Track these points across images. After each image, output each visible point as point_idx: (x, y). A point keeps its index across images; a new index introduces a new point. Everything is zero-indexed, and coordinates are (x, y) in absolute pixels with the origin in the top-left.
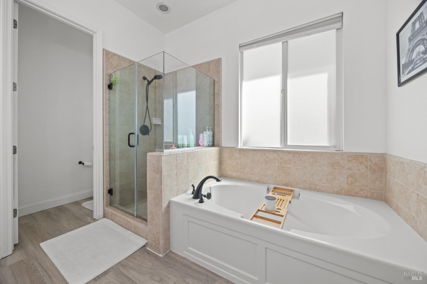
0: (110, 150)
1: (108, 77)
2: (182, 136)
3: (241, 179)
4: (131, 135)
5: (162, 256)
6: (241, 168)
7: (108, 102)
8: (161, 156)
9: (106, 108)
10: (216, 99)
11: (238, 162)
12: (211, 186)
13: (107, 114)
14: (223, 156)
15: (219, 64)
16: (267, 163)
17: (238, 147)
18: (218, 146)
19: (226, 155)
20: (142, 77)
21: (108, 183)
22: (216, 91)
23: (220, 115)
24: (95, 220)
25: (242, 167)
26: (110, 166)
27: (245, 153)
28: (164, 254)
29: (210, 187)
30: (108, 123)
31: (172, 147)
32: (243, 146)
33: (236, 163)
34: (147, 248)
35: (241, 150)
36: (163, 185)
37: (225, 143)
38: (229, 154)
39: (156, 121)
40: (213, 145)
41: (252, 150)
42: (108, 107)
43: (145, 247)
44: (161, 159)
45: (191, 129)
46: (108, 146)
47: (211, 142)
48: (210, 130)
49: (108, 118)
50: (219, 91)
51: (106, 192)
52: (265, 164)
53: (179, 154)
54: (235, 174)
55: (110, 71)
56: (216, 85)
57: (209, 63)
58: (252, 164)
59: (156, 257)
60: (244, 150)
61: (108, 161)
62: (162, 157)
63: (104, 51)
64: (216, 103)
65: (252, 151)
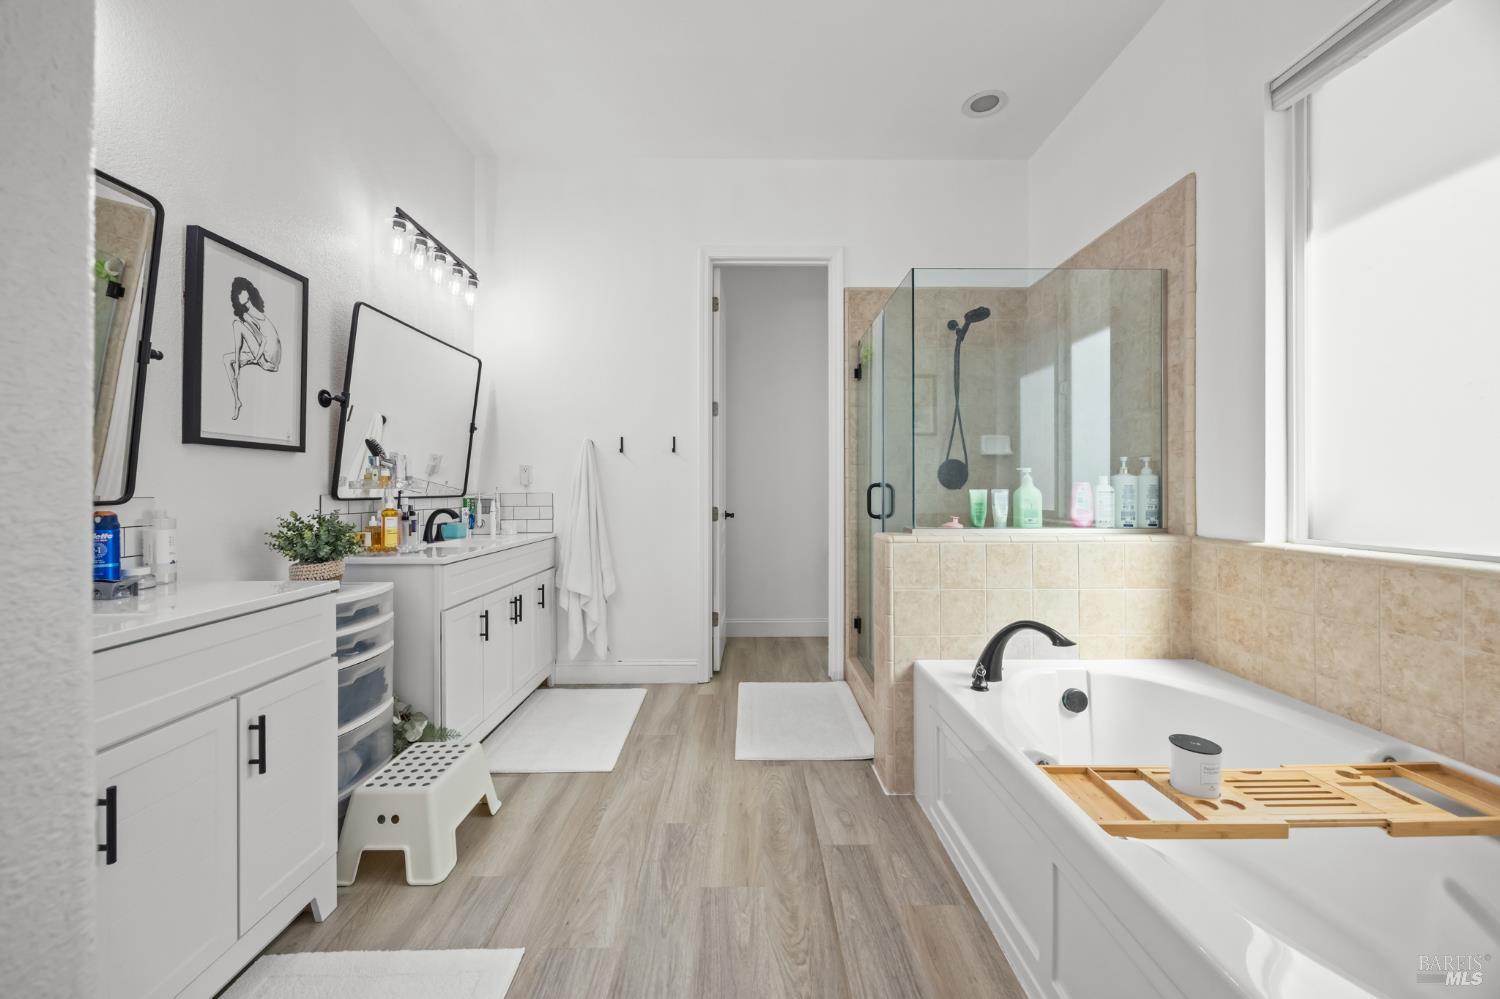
0: (858, 524)
1: (853, 352)
2: (985, 492)
3: (1270, 686)
4: (874, 490)
5: (887, 793)
6: (1270, 634)
7: (854, 410)
8: (888, 542)
9: (850, 425)
10: (1172, 343)
11: (1260, 608)
12: (1092, 672)
13: (853, 440)
14: (1200, 573)
15: (1184, 199)
16: (1403, 632)
17: (1262, 540)
18: (1180, 531)
19: (1208, 571)
20: (946, 325)
21: (855, 603)
22: (1173, 314)
23: (1189, 408)
24: (829, 679)
25: (1276, 633)
26: (858, 563)
27: (1289, 568)
28: (895, 794)
29: (1088, 675)
30: (854, 459)
31: (949, 524)
32: (1310, 537)
33: (1249, 609)
34: (873, 767)
35: (1274, 555)
36: (892, 616)
37: (1210, 522)
38: (1220, 567)
39: (996, 445)
40: (1159, 526)
41: (1324, 561)
42: (853, 423)
43: (870, 762)
44: (889, 548)
45: (1029, 470)
46: (854, 514)
47: (1143, 515)
48: (1146, 470)
49: (854, 450)
50: (1182, 310)
51: (850, 622)
52: (1391, 636)
53: (949, 542)
54: (1244, 660)
55: (858, 337)
56: (1173, 289)
57: (1147, 211)
58: (1320, 626)
59: (875, 788)
60: (1286, 558)
61: (855, 551)
62: (892, 546)
63: (847, 294)
64: (1172, 359)
65: (1321, 566)
